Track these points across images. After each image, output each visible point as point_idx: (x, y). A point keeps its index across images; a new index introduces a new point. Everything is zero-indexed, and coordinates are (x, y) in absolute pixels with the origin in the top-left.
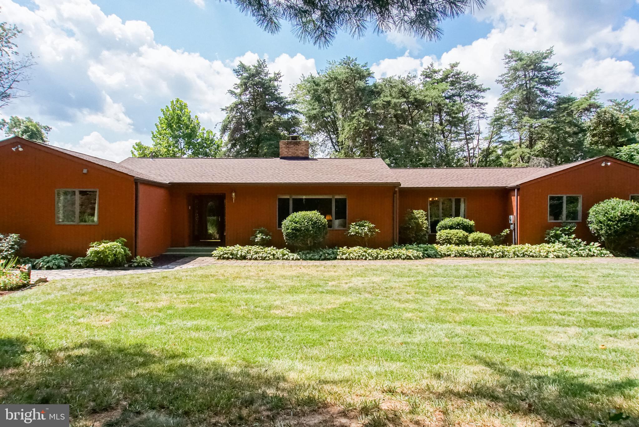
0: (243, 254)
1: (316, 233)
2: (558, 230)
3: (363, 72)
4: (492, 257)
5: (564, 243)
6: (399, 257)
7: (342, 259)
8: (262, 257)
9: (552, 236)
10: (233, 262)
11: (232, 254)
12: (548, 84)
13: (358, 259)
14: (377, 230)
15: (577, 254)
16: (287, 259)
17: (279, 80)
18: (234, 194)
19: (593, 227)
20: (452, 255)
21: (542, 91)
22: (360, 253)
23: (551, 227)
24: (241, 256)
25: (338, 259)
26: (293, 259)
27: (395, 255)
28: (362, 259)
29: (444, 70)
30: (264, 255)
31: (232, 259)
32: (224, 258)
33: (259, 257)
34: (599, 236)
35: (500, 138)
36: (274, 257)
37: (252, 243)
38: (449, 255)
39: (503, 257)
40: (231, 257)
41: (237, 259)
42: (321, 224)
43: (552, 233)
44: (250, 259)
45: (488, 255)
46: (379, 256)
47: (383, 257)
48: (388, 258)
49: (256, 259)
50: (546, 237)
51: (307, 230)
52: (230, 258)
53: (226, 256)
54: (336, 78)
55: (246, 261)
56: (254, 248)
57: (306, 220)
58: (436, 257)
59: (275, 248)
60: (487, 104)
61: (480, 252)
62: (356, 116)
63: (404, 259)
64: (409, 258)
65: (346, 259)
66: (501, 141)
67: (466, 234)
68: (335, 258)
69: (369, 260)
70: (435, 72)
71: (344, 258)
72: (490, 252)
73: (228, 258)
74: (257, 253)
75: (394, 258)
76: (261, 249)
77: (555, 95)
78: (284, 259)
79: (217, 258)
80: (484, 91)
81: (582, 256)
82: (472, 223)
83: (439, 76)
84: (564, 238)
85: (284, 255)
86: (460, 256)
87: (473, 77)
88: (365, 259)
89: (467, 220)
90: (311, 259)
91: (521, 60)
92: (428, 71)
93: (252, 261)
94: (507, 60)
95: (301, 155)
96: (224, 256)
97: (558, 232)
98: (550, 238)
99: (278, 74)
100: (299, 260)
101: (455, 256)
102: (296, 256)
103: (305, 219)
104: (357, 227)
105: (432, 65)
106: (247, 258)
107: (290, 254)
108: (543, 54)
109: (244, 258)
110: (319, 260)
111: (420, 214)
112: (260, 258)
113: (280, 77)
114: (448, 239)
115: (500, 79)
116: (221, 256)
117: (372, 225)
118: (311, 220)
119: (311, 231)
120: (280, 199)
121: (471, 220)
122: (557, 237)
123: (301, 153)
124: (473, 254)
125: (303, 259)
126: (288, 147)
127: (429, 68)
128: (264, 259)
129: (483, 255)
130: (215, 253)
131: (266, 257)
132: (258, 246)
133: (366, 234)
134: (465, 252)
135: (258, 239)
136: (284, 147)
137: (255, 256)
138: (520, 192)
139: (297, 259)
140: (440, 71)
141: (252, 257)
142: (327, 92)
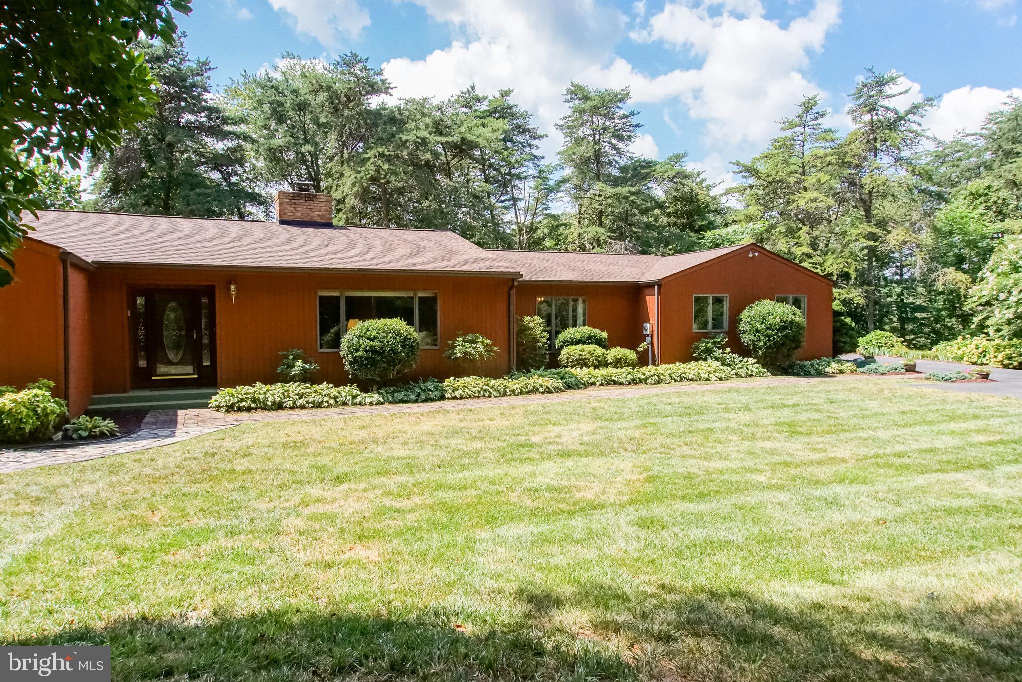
0: (278, 400)
1: (408, 357)
2: (708, 343)
3: (377, 83)
4: (646, 384)
5: (716, 359)
6: (535, 391)
7: (454, 398)
8: (313, 403)
9: (702, 351)
10: (260, 415)
11: (254, 400)
12: (621, 138)
13: (478, 397)
14: (496, 348)
15: (736, 374)
16: (360, 404)
17: (205, 75)
18: (233, 287)
19: (746, 338)
20: (598, 384)
21: (614, 147)
22: (480, 386)
23: (698, 337)
24: (274, 403)
25: (448, 399)
26: (371, 404)
27: (530, 388)
28: (484, 396)
29: (490, 98)
30: (318, 399)
31: (256, 409)
32: (240, 410)
33: (308, 403)
34: (755, 350)
35: (546, 209)
36: (337, 402)
37: (286, 379)
38: (593, 384)
39: (659, 383)
40: (253, 405)
41: (265, 408)
42: (414, 342)
43: (702, 347)
44: (292, 408)
45: (641, 381)
46: (507, 390)
47: (514, 391)
48: (522, 393)
49: (302, 407)
50: (694, 353)
51: (394, 351)
52: (253, 408)
53: (243, 404)
54: (329, 88)
55: (285, 412)
56: (294, 388)
57: (390, 335)
58: (579, 388)
59: (331, 385)
60: (543, 157)
61: (630, 377)
62: (370, 158)
63: (543, 393)
64: (548, 391)
65: (461, 398)
66: (547, 215)
67: (604, 351)
68: (442, 398)
69: (495, 397)
70: (478, 100)
71: (458, 396)
72: (643, 377)
73: (248, 409)
74: (301, 396)
75: (528, 393)
76: (307, 388)
77: (629, 154)
78: (355, 404)
79: (224, 409)
80: (540, 137)
81: (741, 377)
82: (605, 334)
83: (484, 107)
84: (718, 353)
85: (354, 397)
86: (608, 384)
87: (525, 115)
88: (490, 397)
89: (597, 331)
90: (402, 401)
91: (586, 98)
92: (467, 95)
93: (298, 411)
94: (569, 97)
95: (319, 220)
96: (241, 405)
97: (709, 345)
98: (699, 355)
99: (205, 64)
100: (383, 404)
101: (602, 385)
102: (376, 397)
103: (387, 333)
104: (467, 345)
105: (473, 88)
106: (286, 407)
107: (363, 395)
108: (617, 95)
109: (279, 406)
110: (416, 401)
111: (535, 322)
112: (311, 405)
113: (210, 69)
114: (582, 360)
115: (562, 123)
116: (233, 404)
117: (488, 341)
118: (399, 334)
119: (400, 353)
120: (321, 298)
121: (602, 330)
122: (709, 351)
123: (319, 216)
124: (624, 381)
125: (390, 403)
126: (295, 203)
127: (468, 92)
128: (319, 406)
129: (634, 382)
130: (215, 400)
131: (322, 402)
132: (297, 384)
133: (481, 356)
134: (613, 378)
135: (296, 371)
136: (288, 203)
137: (301, 402)
138: (662, 290)
139: (379, 403)
140: (485, 98)
141: (295, 403)
142: (300, 109)
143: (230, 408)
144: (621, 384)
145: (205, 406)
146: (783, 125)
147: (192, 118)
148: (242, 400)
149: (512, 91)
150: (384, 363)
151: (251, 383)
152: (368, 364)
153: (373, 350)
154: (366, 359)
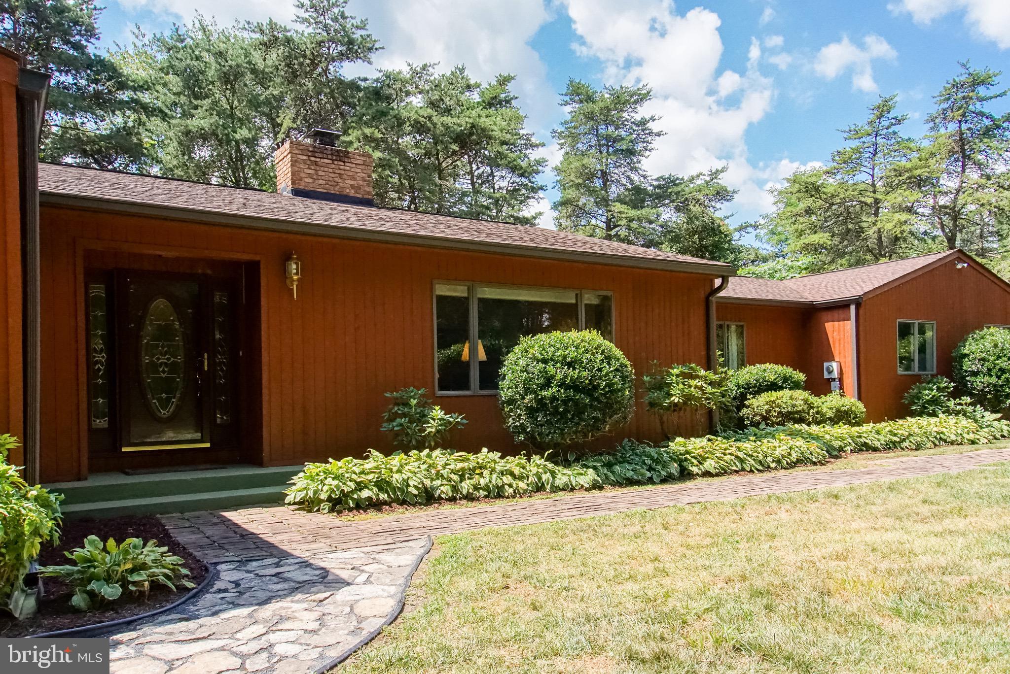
2: (932, 389)
5: (951, 413)
6: (802, 460)
7: (706, 474)
8: (486, 488)
10: (400, 517)
11: (382, 484)
13: (737, 472)
15: (991, 435)
16: (565, 488)
18: (294, 267)
24: (421, 490)
25: (699, 476)
26: (582, 487)
30: (495, 480)
31: (390, 504)
32: (360, 506)
33: (476, 488)
34: (999, 398)
36: (527, 485)
40: (383, 496)
44: (452, 500)
48: (789, 465)
49: (469, 498)
52: (385, 503)
53: (365, 494)
56: (443, 459)
58: (835, 457)
65: (712, 474)
68: (685, 475)
69: (760, 471)
73: (376, 505)
76: (464, 459)
78: (557, 489)
79: (326, 505)
80: (535, 146)
82: (802, 375)
84: (949, 404)
94: (567, 98)
95: (352, 193)
96: (362, 496)
97: (934, 393)
100: (601, 488)
102: (589, 475)
107: (566, 471)
108: (633, 95)
109: (429, 498)
112: (483, 493)
115: (561, 129)
116: (345, 495)
122: (934, 402)
123: (352, 187)
124: (877, 444)
125: (613, 485)
126: (316, 163)
128: (498, 494)
130: (301, 488)
131: (502, 486)
134: (862, 441)
135: (431, 428)
136: (304, 161)
137: (466, 486)
138: (861, 312)
139: (596, 486)
140: (478, 86)
141: (455, 489)
142: (227, 82)
143: (338, 504)
144: (875, 450)
145: (278, 500)
146: (846, 135)
147: (68, 79)
148: (360, 487)
149: (513, 78)
150: (595, 409)
151: (360, 454)
152: (566, 411)
153: (575, 386)
154: (565, 402)
